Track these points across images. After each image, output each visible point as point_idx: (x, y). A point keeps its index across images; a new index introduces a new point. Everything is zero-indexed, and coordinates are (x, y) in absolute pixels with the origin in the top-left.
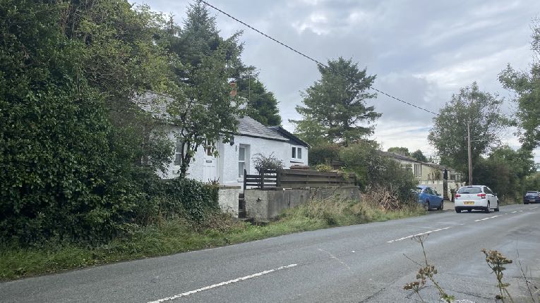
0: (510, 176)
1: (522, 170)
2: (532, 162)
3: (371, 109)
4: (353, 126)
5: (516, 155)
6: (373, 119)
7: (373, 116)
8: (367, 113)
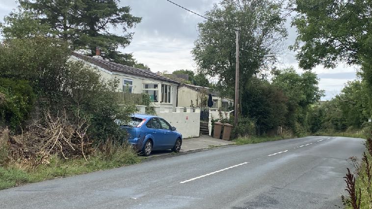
0: (289, 105)
1: (304, 97)
2: (316, 89)
3: (126, 9)
4: (101, 32)
5: (300, 80)
6: (130, 24)
7: (129, 20)
8: (121, 14)
